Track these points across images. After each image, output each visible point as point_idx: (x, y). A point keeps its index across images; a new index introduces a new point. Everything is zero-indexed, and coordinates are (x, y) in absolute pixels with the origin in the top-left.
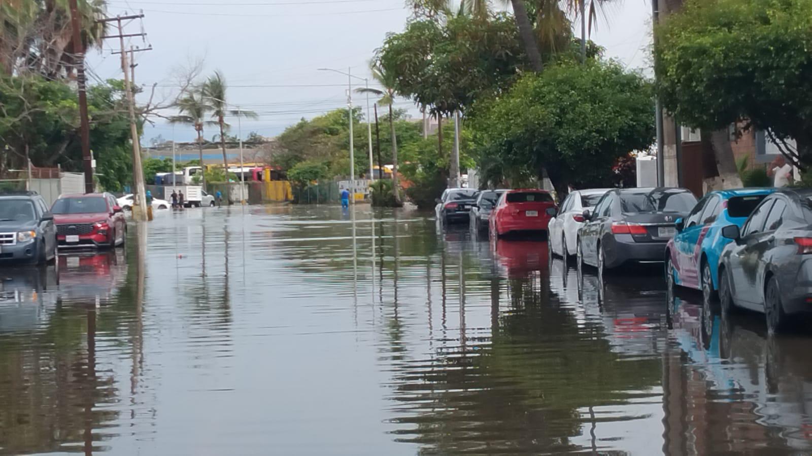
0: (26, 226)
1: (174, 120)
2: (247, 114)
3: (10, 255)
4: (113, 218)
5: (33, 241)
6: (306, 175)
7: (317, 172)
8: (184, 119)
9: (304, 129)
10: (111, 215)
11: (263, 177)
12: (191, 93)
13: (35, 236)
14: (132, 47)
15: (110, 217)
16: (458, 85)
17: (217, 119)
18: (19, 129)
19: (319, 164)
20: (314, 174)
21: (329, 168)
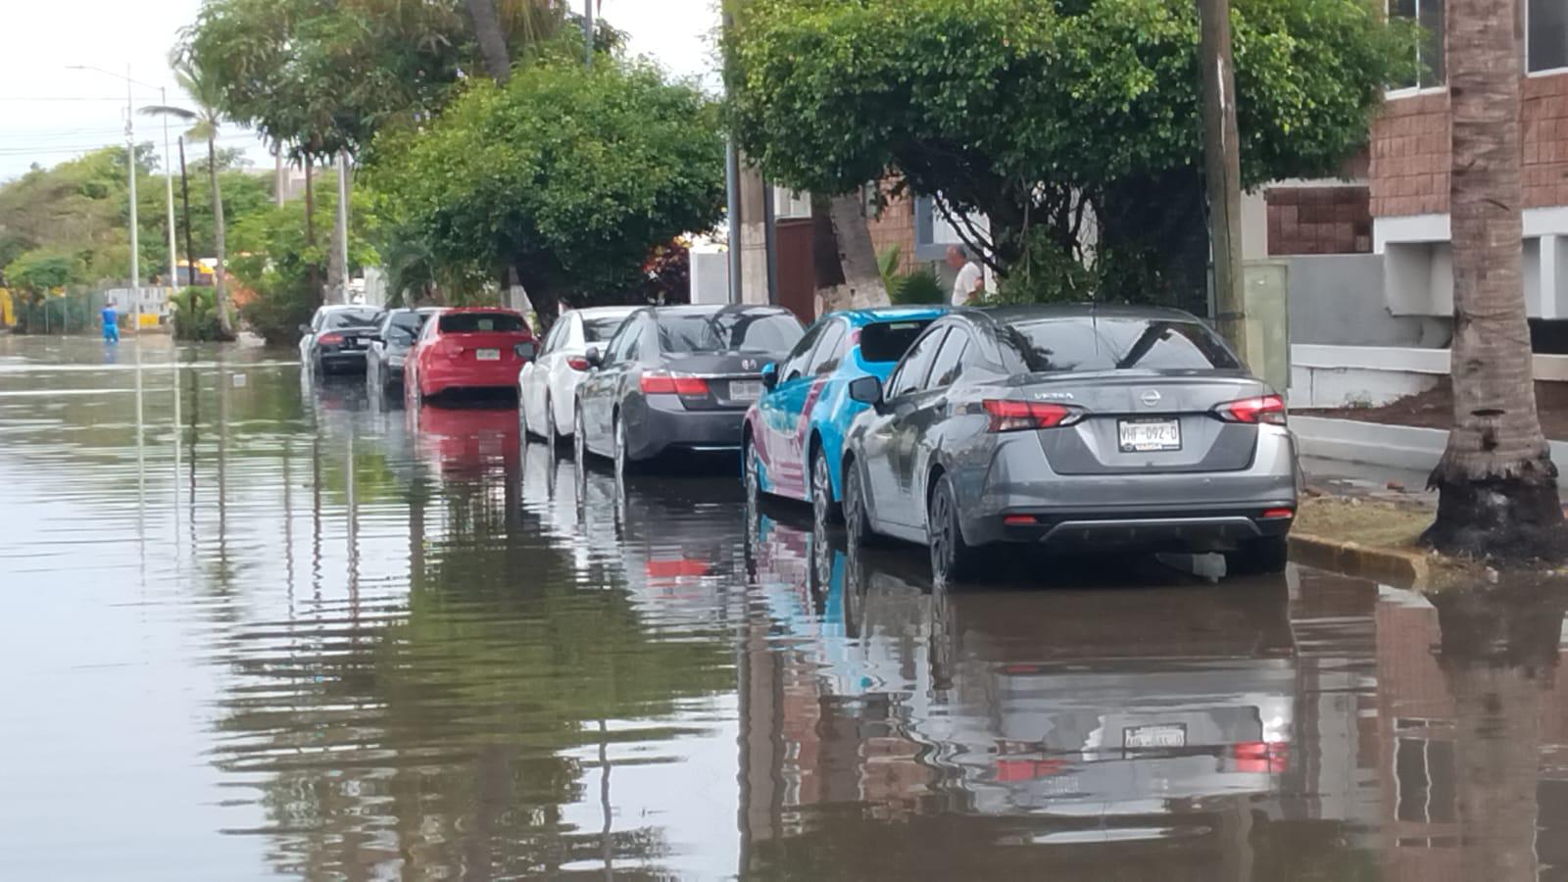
6: (44, 278)
7: (64, 272)
16: (345, 101)
19: (70, 256)
20: (59, 275)
21: (89, 264)
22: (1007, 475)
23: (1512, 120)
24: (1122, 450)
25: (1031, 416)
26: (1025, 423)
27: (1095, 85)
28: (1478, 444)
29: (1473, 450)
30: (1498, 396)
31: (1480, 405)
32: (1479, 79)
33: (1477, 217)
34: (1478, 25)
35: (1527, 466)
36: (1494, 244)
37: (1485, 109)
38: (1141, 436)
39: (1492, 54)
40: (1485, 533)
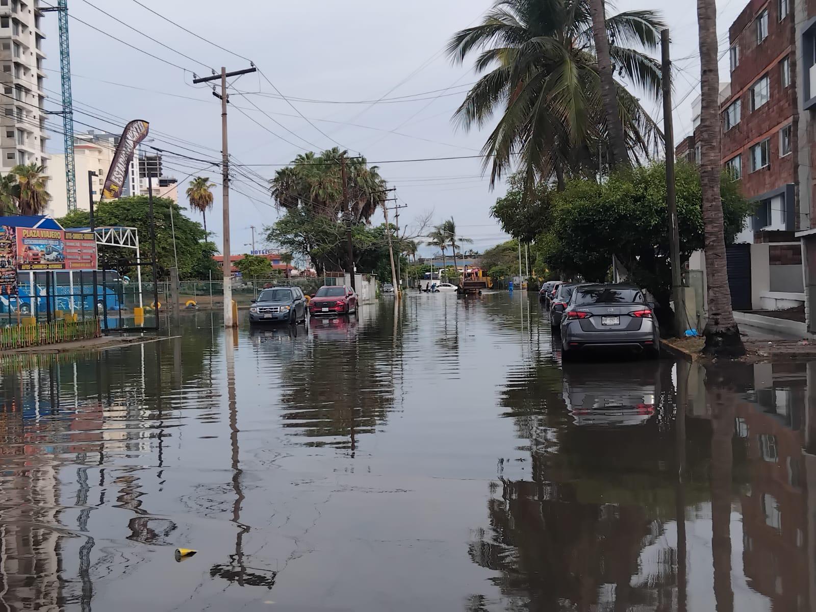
0: (285, 303)
1: (430, 244)
2: (467, 240)
3: (277, 318)
4: (348, 299)
5: (288, 311)
6: (498, 274)
7: (503, 272)
8: (435, 244)
9: (499, 248)
10: (347, 297)
11: (478, 275)
12: (439, 229)
13: (289, 308)
14: (396, 206)
15: (346, 298)
16: (531, 226)
17: (451, 243)
18: (335, 250)
19: (505, 268)
20: (502, 273)
21: (510, 271)
22: (571, 331)
23: (721, 231)
24: (602, 325)
25: (577, 315)
26: (576, 317)
27: (643, 222)
28: (713, 323)
29: (712, 325)
30: (719, 310)
31: (714, 312)
32: (710, 220)
33: (711, 259)
34: (710, 205)
35: (728, 329)
36: (716, 266)
37: (712, 228)
38: (608, 321)
39: (713, 213)
40: (716, 349)
